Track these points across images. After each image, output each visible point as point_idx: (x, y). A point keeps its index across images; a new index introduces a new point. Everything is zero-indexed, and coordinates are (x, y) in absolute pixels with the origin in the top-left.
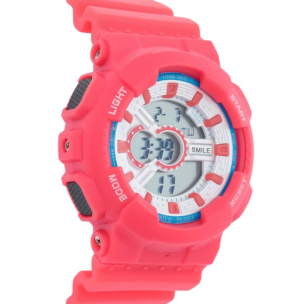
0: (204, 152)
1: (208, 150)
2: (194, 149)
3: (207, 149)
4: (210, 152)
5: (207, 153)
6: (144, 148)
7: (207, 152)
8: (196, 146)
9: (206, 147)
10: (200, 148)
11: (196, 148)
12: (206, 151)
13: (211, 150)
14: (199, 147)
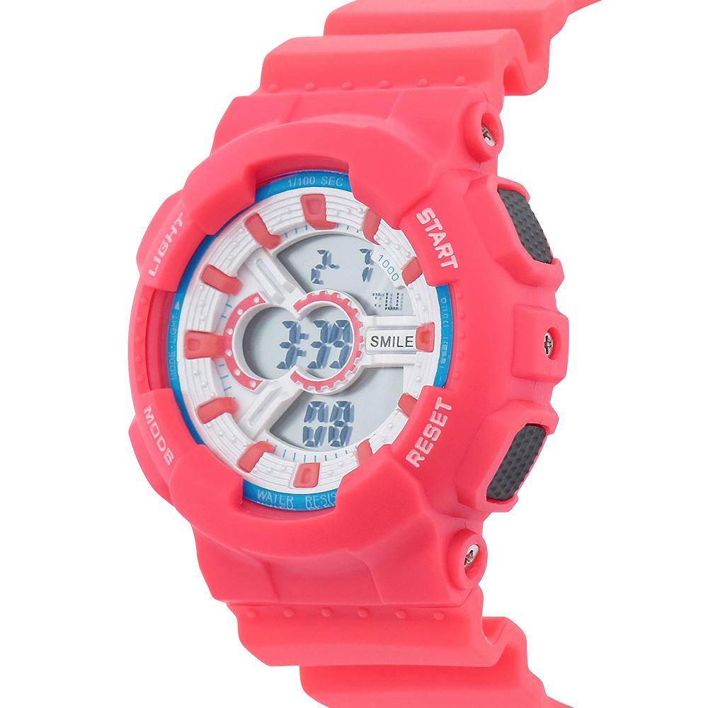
0: (398, 346)
1: (409, 339)
2: (375, 339)
3: (407, 337)
4: (414, 344)
5: (407, 346)
6: (284, 345)
7: (405, 346)
8: (379, 334)
9: (402, 334)
10: (390, 337)
11: (380, 338)
12: (402, 342)
13: (414, 339)
14: (386, 334)
